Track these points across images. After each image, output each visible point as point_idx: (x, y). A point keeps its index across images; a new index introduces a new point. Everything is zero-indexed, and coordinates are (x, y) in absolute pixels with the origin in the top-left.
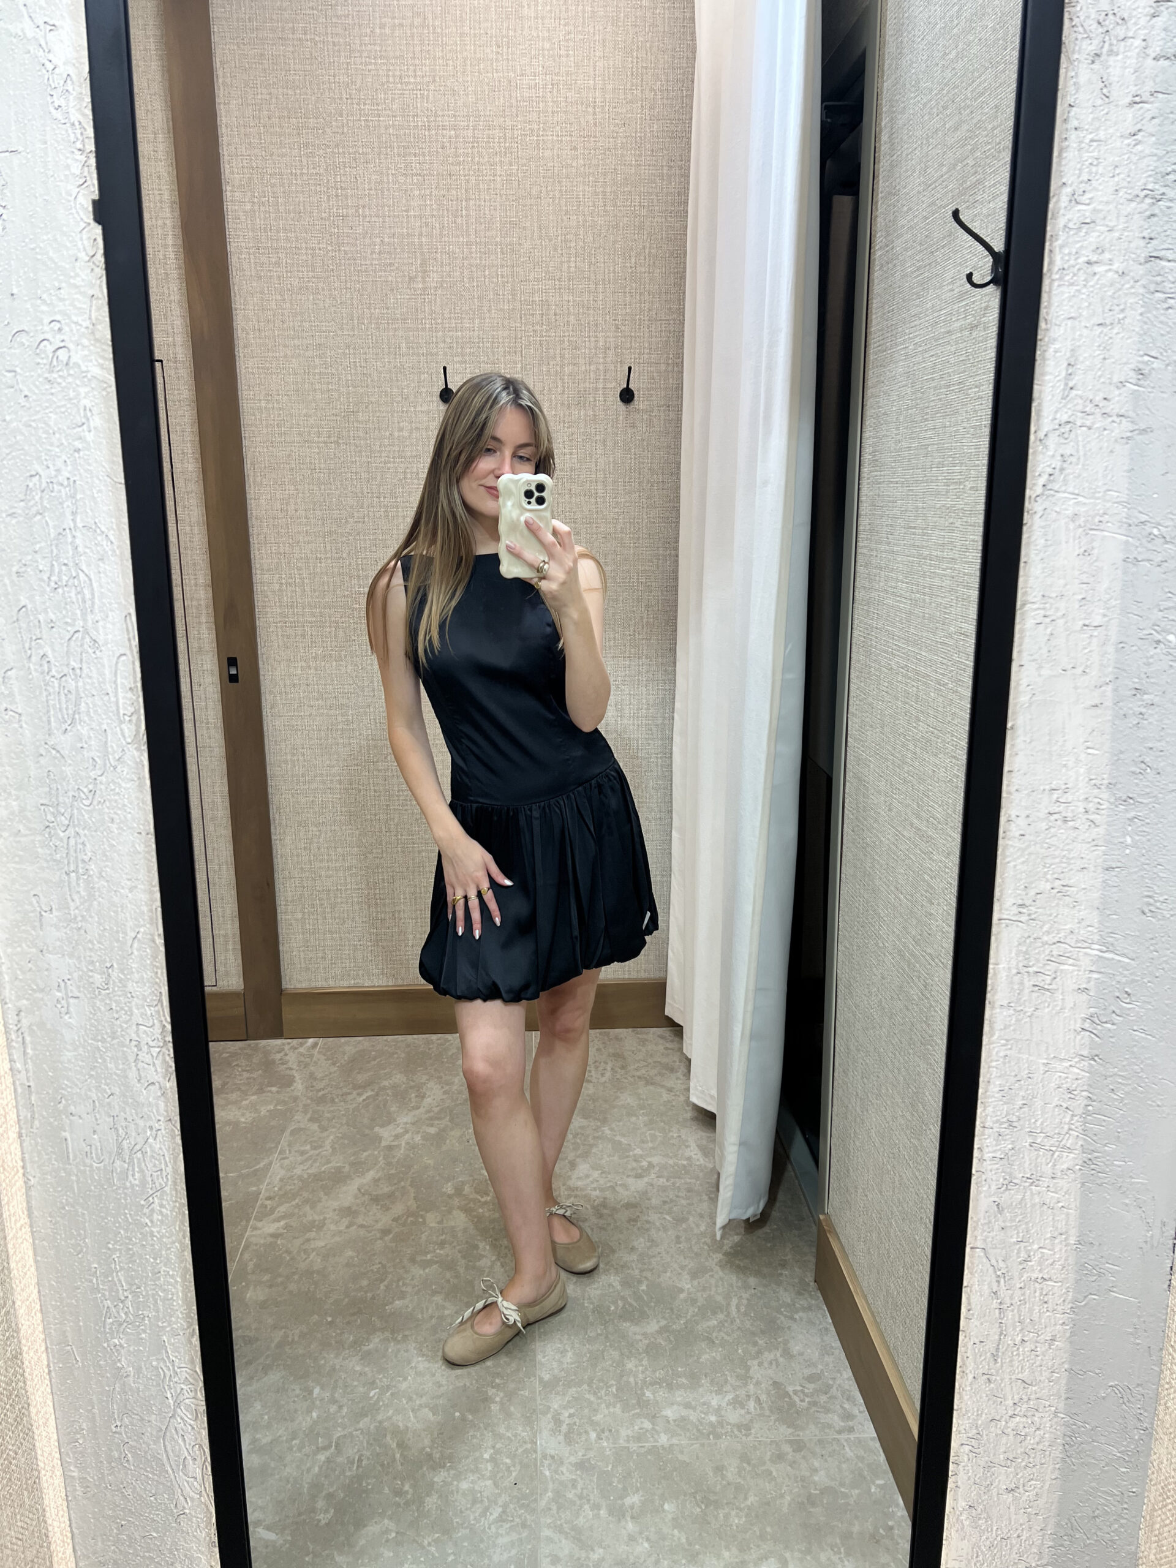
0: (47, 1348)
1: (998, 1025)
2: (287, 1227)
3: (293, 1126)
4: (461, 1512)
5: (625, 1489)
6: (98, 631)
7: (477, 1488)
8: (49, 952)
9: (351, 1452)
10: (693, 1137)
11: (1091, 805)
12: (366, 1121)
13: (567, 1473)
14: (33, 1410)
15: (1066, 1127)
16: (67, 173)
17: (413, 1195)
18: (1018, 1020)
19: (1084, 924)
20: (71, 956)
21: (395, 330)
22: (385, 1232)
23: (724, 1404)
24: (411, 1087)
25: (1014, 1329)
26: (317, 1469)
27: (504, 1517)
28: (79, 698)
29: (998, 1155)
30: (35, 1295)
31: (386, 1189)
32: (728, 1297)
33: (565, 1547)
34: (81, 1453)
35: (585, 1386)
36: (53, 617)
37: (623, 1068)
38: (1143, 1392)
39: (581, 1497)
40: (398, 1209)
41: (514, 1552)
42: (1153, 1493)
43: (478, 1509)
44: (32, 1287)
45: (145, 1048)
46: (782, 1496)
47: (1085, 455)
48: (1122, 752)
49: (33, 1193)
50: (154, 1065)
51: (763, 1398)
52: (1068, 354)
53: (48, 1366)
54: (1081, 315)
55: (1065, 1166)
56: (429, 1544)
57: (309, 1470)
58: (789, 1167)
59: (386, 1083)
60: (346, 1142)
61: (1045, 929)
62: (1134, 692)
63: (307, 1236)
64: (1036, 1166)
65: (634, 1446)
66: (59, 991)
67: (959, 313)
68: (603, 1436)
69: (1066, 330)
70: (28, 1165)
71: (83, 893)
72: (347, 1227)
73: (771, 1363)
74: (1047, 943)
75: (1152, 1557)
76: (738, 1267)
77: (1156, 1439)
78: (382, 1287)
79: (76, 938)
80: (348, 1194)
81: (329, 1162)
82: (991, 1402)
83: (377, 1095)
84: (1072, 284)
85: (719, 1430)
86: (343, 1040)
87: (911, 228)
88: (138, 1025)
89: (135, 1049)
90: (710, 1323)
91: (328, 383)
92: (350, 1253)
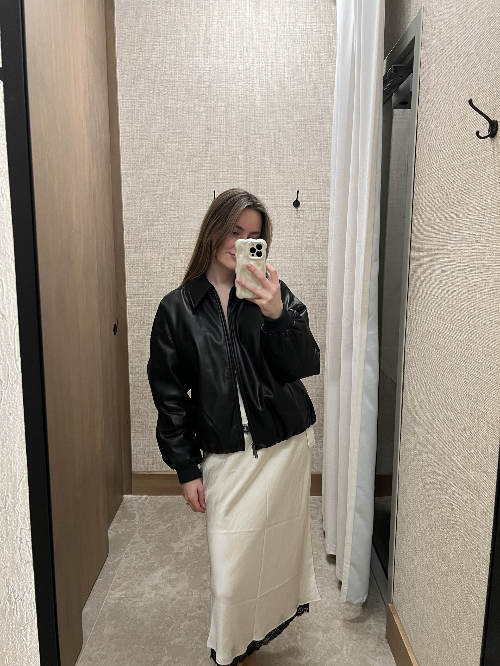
2: (126, 594)
3: (133, 540)
12: (167, 539)
21: (193, 174)
22: (173, 599)
24: (190, 523)
31: (174, 575)
32: (341, 645)
59: (177, 520)
63: (136, 599)
67: (468, 154)
80: (156, 578)
81: (148, 559)
83: (173, 525)
86: (159, 497)
88: (21, 529)
89: (19, 542)
90: (332, 660)
91: (162, 198)
92: (155, 610)
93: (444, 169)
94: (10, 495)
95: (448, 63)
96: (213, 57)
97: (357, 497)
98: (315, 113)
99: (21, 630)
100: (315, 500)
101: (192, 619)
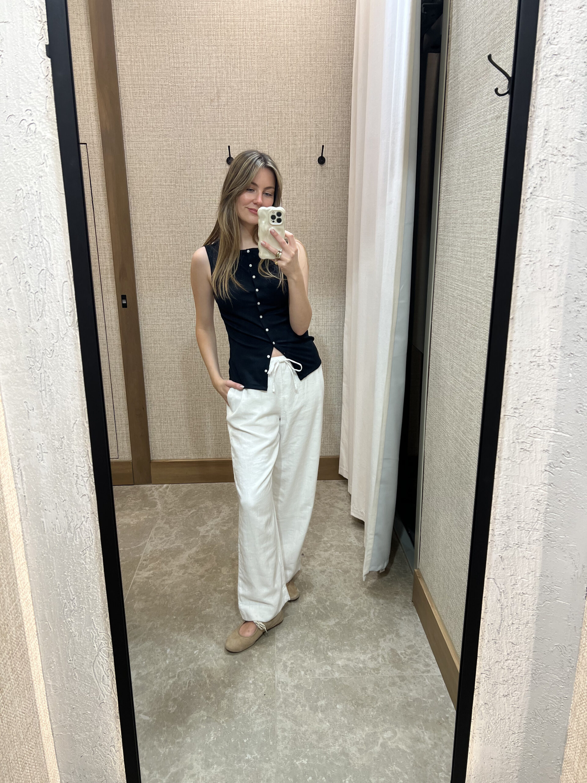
0: (36, 623)
1: (503, 468)
2: (154, 574)
3: (156, 526)
4: (238, 707)
5: (318, 698)
6: (53, 270)
7: (246, 696)
8: (33, 430)
9: (185, 679)
10: (352, 532)
11: (552, 357)
12: (192, 524)
13: (290, 691)
14: (30, 652)
15: (536, 519)
16: (33, 33)
17: (215, 559)
18: (513, 466)
19: (547, 418)
20: (43, 432)
21: (204, 127)
22: (202, 576)
23: (366, 659)
24: (215, 508)
25: (508, 618)
26: (169, 687)
27: (259, 710)
28: (44, 303)
29: (502, 533)
30: (30, 597)
31: (202, 556)
32: (369, 609)
33: (289, 724)
34: (53, 673)
35: (299, 650)
36: (31, 262)
38: (572, 648)
39: (296, 701)
40: (208, 566)
41: (264, 726)
42: (576, 698)
43: (247, 706)
44: (28, 593)
45: (81, 478)
46: (394, 702)
47: (553, 177)
48: (568, 330)
49: (28, 548)
50: (85, 486)
51: (386, 656)
52: (545, 124)
53: (37, 631)
54: (552, 103)
55: (535, 538)
56: (223, 722)
57: (165, 687)
58: (400, 547)
59: (202, 506)
60: (183, 533)
61: (527, 420)
62: (575, 300)
63: (164, 578)
64: (521, 538)
65: (322, 678)
66: (38, 449)
67: (491, 111)
68: (307, 673)
69: (544, 111)
70: (25, 534)
71: (49, 401)
72: (183, 574)
73: (390, 640)
74: (528, 427)
75: (575, 728)
76: (375, 594)
77: (578, 672)
78: (200, 603)
79: (46, 423)
80: (183, 559)
81: (174, 543)
82: (496, 653)
83: (198, 511)
84: (548, 87)
85: (364, 671)
86: (181, 485)
87: (467, 67)
88: (77, 466)
89: (76, 478)
90: (359, 621)
91: (170, 155)
92: (184, 586)
94: (65, 437)
97: (383, 469)
99: (81, 555)
101: (221, 592)
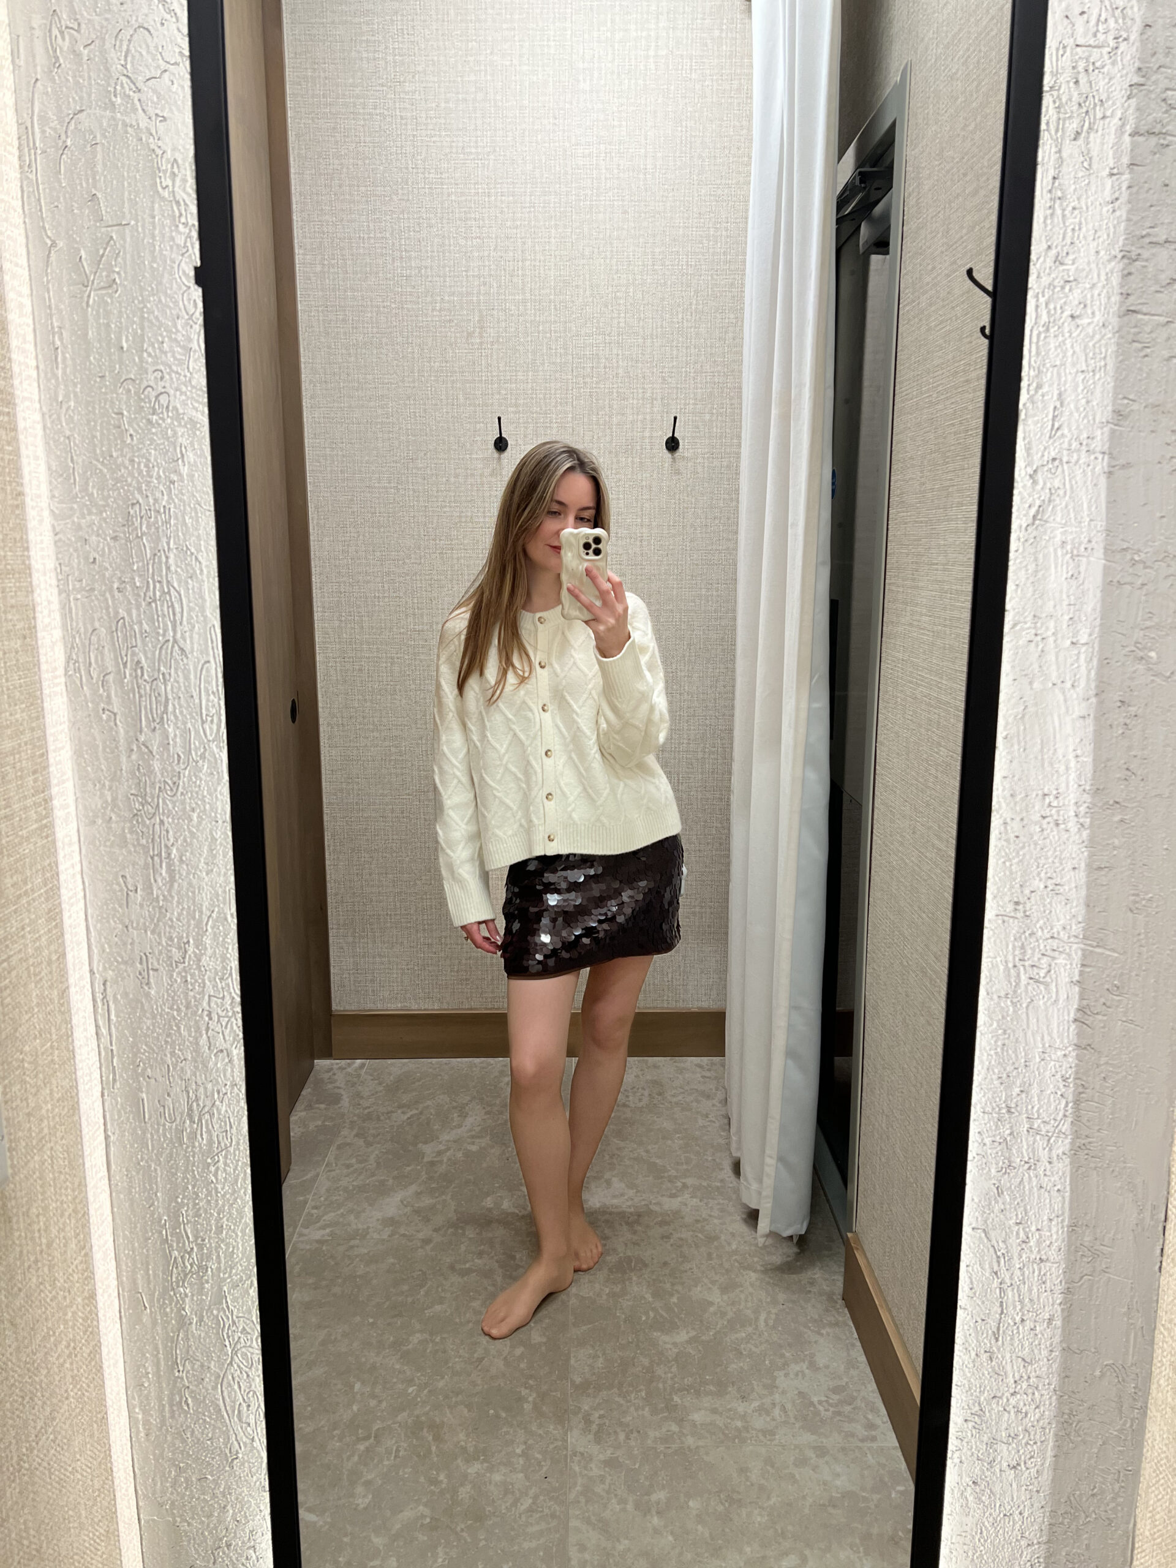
0: (119, 1295)
2: (332, 1234)
3: (339, 1141)
4: (493, 1501)
5: (651, 1486)
7: (509, 1480)
8: (133, 928)
9: (389, 1442)
12: (410, 1138)
13: (595, 1471)
15: (1061, 1113)
16: (173, 243)
17: (453, 1208)
19: (1075, 920)
20: (153, 931)
22: (426, 1242)
23: (749, 1411)
24: (455, 1108)
25: (1014, 1308)
26: (356, 1458)
27: (534, 1507)
28: (167, 700)
31: (427, 1201)
32: (756, 1311)
33: (593, 1537)
34: (146, 1396)
35: (615, 1390)
36: (147, 628)
37: (660, 1094)
38: (1136, 1369)
39: (608, 1492)
40: (439, 1220)
41: (542, 1541)
42: (1147, 1470)
43: (510, 1499)
44: (107, 1235)
45: (216, 1018)
46: (804, 1497)
47: (1071, 488)
48: (1108, 760)
50: (223, 1033)
51: (789, 1406)
52: (1055, 398)
53: (120, 1311)
55: (1060, 1151)
56: (462, 1530)
57: (349, 1458)
59: (429, 1103)
60: (390, 1157)
62: (1119, 704)
63: (352, 1243)
64: (1033, 1151)
65: (661, 1448)
66: (141, 964)
68: (632, 1436)
70: (109, 1123)
71: (165, 875)
72: (390, 1236)
73: (797, 1375)
74: (1041, 939)
75: (1148, 1533)
77: (1150, 1418)
78: (422, 1293)
79: (158, 915)
80: (391, 1206)
81: (373, 1174)
82: (993, 1380)
83: (421, 1113)
85: (744, 1434)
86: (389, 1061)
87: (935, 285)
88: (210, 996)
89: (207, 1019)
90: (738, 1335)
91: (389, 432)
92: (392, 1260)
93: (940, 388)
94: (191, 941)
95: (949, 183)
96: (495, 130)
97: (790, 1027)
98: (711, 250)
99: (209, 1164)
100: (713, 1064)
